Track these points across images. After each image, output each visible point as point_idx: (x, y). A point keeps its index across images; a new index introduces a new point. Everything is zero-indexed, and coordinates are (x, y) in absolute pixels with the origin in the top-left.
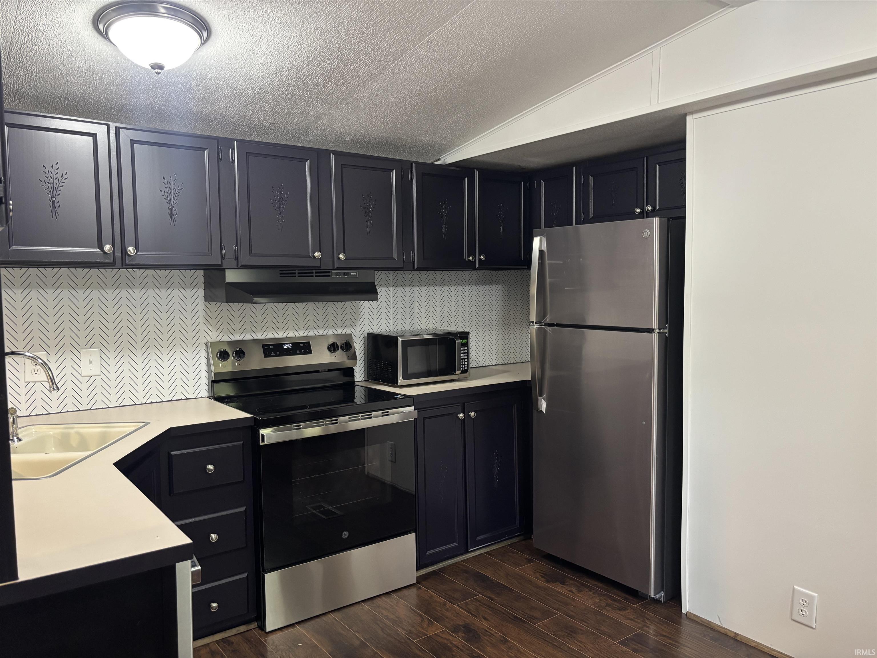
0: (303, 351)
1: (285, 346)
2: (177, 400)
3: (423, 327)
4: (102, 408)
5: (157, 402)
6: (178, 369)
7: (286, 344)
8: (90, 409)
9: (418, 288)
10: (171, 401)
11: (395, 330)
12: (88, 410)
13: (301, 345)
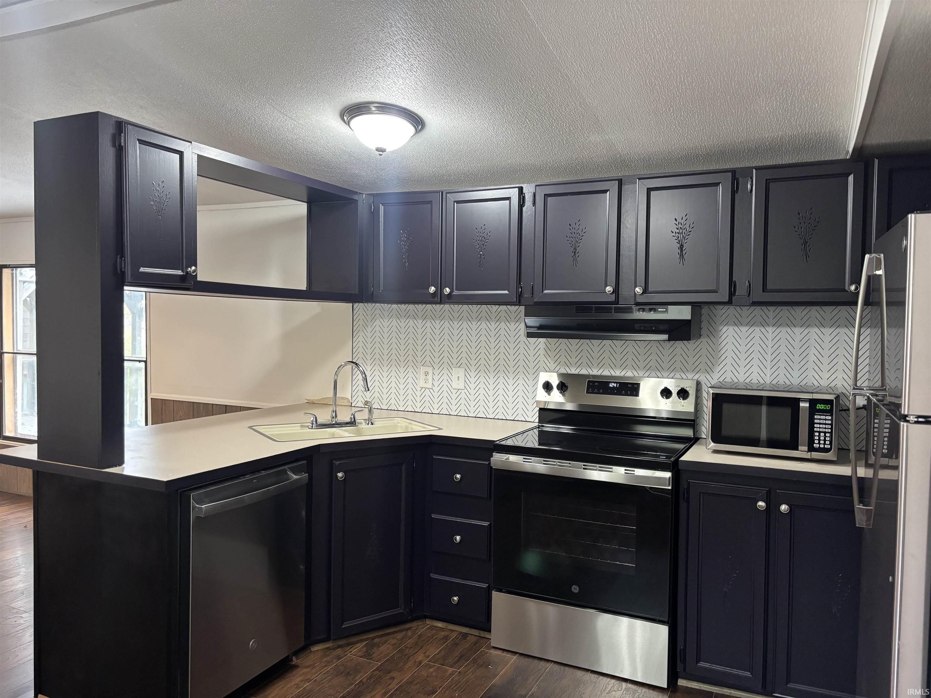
0: (629, 392)
1: (611, 385)
2: (518, 421)
3: (824, 383)
4: (464, 416)
5: (502, 419)
6: (520, 393)
7: (613, 382)
8: (456, 415)
9: (816, 330)
10: (513, 420)
11: (774, 382)
12: (455, 415)
13: (629, 386)
